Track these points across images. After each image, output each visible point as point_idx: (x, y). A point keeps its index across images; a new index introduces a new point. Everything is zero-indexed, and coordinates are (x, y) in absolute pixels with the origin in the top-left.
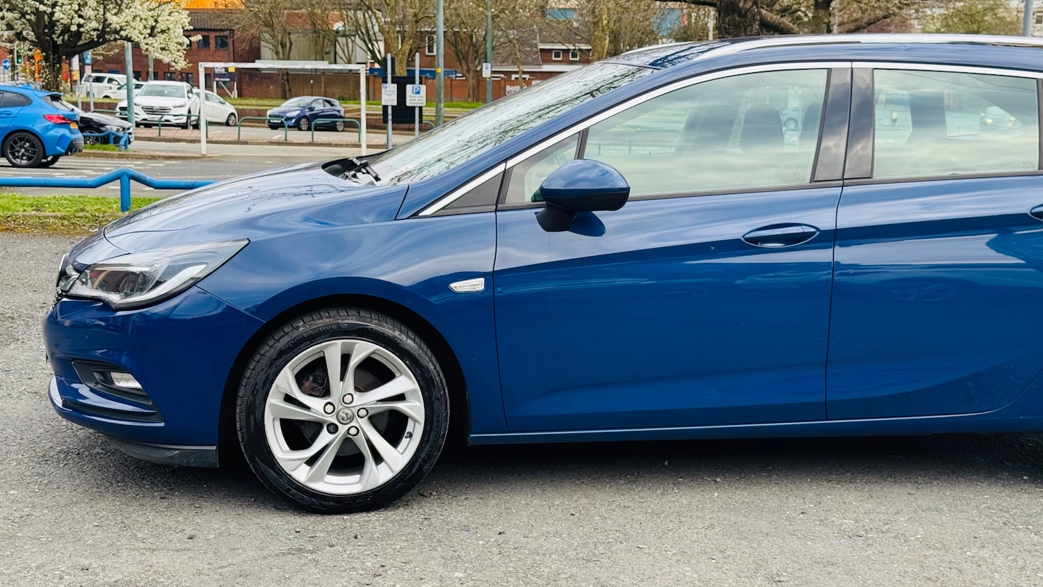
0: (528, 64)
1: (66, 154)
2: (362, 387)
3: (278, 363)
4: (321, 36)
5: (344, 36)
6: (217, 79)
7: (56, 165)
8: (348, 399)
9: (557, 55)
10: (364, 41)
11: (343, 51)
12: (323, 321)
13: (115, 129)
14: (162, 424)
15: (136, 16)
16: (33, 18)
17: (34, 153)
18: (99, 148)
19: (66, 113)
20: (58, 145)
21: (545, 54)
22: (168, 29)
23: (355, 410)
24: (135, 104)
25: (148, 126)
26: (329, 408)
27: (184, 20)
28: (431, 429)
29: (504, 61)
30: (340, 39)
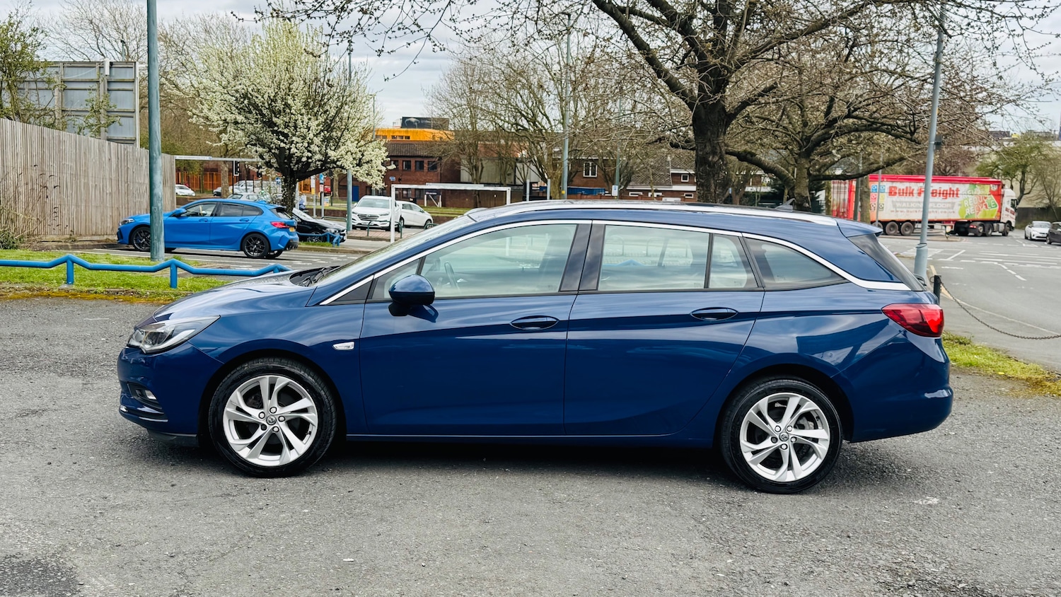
0: (661, 184)
1: (285, 250)
2: (282, 403)
3: (231, 387)
4: (505, 163)
5: (521, 162)
6: (427, 193)
7: (281, 256)
8: (273, 410)
9: (685, 178)
10: (537, 167)
11: (521, 174)
12: (259, 364)
13: (333, 231)
14: (167, 421)
15: (348, 152)
16: (277, 152)
17: (263, 248)
18: (319, 245)
19: (286, 221)
20: (279, 243)
21: (676, 177)
22: (371, 160)
23: (277, 417)
24: (353, 213)
25: (363, 228)
26: (262, 415)
27: (383, 154)
28: (321, 430)
29: (643, 182)
30: (518, 165)
